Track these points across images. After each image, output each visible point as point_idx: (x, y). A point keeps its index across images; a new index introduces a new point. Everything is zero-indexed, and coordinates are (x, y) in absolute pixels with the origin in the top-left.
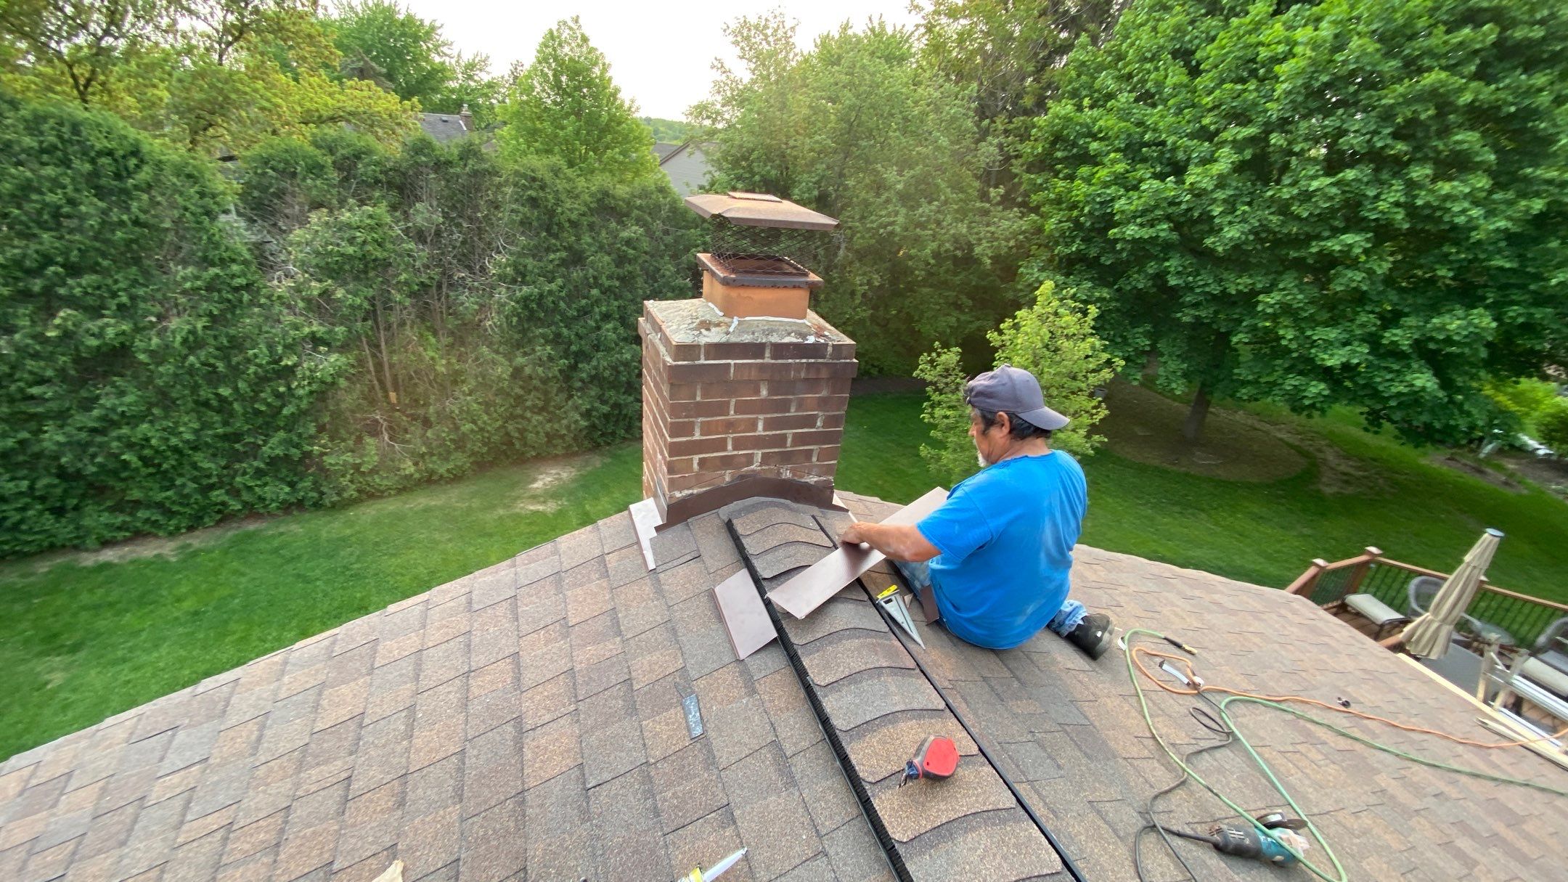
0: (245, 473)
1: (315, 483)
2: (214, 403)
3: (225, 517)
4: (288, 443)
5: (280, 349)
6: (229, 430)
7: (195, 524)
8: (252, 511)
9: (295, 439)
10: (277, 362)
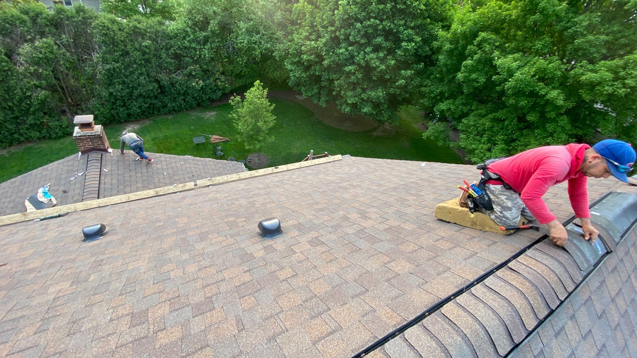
0: (23, 129)
1: (47, 131)
2: (8, 108)
3: (20, 142)
4: (35, 119)
5: (25, 90)
6: (14, 116)
7: (11, 144)
8: (28, 140)
9: (37, 118)
10: (25, 94)
